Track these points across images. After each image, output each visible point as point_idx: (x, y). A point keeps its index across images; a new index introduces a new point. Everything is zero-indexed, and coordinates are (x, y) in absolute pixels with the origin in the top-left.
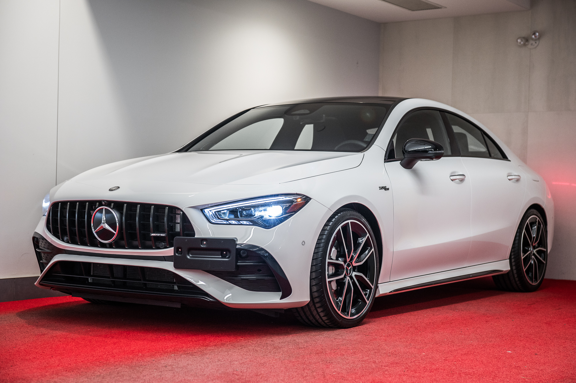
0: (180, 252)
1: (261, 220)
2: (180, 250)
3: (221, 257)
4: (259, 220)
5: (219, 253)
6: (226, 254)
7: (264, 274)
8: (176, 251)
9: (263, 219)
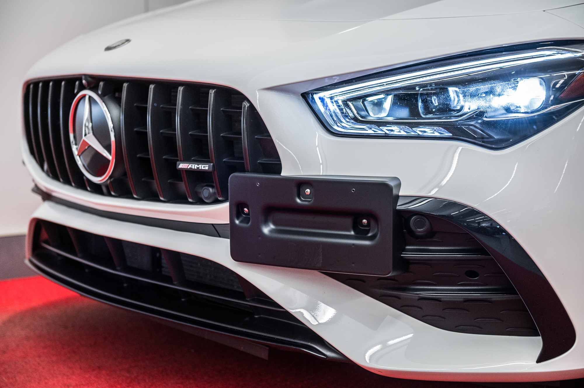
0: (245, 214)
1: (477, 123)
2: (246, 209)
3: (352, 233)
4: (472, 123)
5: (349, 221)
6: (369, 224)
7: (487, 285)
8: (234, 213)
9: (485, 119)
